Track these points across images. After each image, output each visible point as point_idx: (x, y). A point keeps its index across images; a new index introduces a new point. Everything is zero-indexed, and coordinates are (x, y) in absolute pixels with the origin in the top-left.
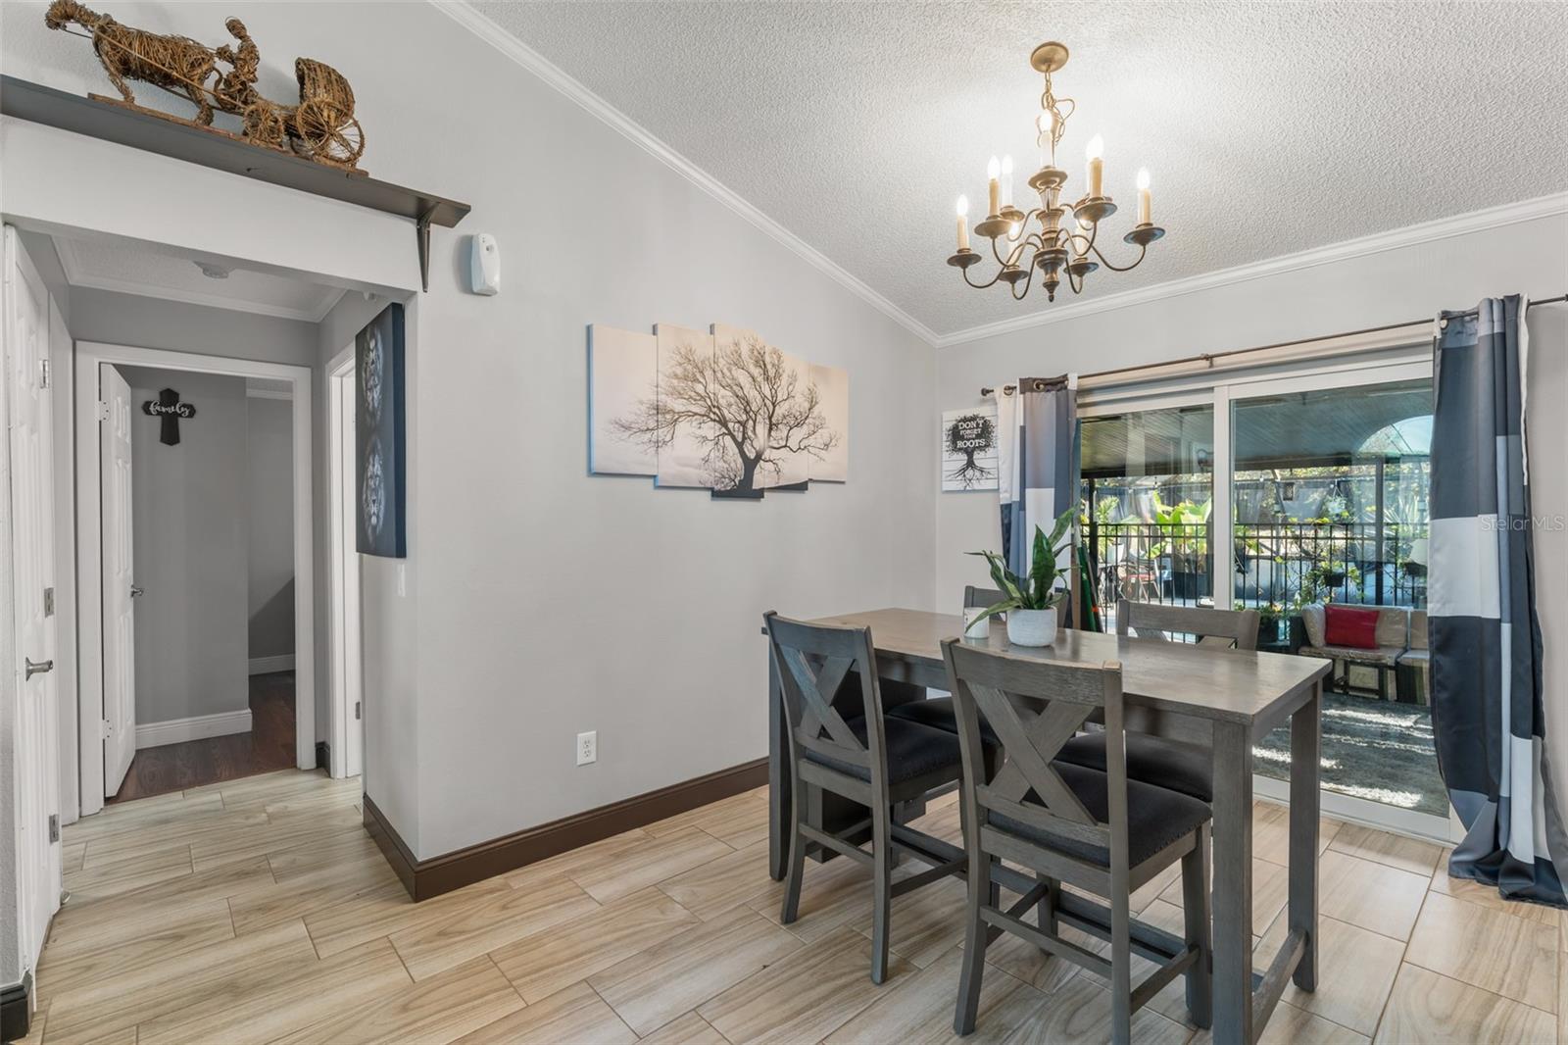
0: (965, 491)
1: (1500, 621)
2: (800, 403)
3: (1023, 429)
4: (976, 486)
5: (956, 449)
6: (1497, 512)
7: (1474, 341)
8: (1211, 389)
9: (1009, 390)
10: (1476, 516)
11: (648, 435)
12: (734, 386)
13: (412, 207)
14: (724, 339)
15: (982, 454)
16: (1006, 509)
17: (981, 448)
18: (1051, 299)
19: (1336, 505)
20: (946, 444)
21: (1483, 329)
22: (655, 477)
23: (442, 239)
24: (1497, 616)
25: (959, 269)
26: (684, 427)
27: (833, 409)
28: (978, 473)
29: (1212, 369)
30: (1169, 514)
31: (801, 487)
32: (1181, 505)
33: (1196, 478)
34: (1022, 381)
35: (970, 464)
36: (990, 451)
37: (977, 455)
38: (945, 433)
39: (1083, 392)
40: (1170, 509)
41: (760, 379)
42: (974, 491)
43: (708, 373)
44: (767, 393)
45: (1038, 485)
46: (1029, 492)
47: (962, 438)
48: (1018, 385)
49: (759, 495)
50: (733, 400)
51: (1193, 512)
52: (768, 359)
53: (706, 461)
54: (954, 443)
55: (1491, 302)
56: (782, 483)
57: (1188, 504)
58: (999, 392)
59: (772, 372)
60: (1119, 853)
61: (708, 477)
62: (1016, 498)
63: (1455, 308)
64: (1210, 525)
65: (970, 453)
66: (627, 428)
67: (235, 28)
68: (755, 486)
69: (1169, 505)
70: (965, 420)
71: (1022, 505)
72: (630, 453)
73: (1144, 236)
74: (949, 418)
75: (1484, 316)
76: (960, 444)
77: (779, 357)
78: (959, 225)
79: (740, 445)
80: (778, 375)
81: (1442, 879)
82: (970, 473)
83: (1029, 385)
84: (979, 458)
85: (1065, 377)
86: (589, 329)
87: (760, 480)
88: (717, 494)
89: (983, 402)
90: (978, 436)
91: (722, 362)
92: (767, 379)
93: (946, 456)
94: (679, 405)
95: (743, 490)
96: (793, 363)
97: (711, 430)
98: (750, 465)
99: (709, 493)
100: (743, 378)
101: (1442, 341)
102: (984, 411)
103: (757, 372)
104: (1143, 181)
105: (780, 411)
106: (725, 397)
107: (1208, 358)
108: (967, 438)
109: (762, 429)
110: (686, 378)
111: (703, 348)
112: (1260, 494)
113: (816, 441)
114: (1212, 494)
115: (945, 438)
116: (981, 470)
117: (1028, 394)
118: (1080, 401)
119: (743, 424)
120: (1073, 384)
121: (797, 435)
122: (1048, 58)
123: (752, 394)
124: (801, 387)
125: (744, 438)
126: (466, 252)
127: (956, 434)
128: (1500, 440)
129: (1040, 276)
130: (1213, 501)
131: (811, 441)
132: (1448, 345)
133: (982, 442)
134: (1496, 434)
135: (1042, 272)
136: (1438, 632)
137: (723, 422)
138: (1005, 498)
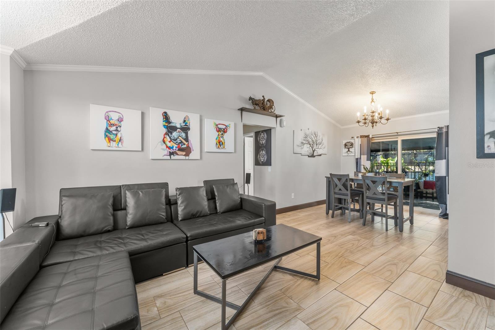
0: (348, 156)
1: (446, 176)
2: (320, 141)
3: (361, 145)
4: (350, 155)
5: (345, 148)
6: (446, 159)
7: (443, 132)
8: (398, 138)
9: (357, 137)
10: (442, 160)
11: (301, 147)
12: (311, 138)
13: (275, 116)
14: (310, 130)
15: (351, 149)
16: (357, 159)
17: (351, 148)
18: (373, 128)
19: (431, 158)
20: (343, 147)
21: (444, 130)
22: (301, 154)
23: (279, 119)
24: (445, 175)
25: (358, 123)
26: (305, 145)
27: (325, 142)
28: (350, 153)
29: (398, 134)
30: (385, 161)
31: (320, 155)
32: (389, 159)
33: (393, 152)
34: (360, 136)
35: (349, 151)
36: (353, 148)
37: (350, 149)
38: (343, 144)
39: (373, 138)
40: (386, 160)
41: (315, 137)
42: (350, 156)
43: (308, 137)
44: (316, 139)
45: (363, 155)
46: (362, 156)
47: (347, 146)
48: (359, 136)
49: (314, 157)
50: (311, 141)
51: (392, 160)
52: (316, 133)
53: (308, 151)
54: (345, 147)
55: (445, 126)
56: (318, 155)
57: (390, 158)
58: (355, 138)
59: (317, 135)
60: (386, 199)
61: (308, 154)
62: (359, 157)
63: (440, 126)
64: (397, 163)
65: (349, 149)
66: (298, 146)
67: (263, 96)
68: (314, 155)
69: (385, 159)
70: (348, 142)
71: (360, 158)
72: (298, 150)
73: (388, 119)
74: (344, 142)
75: (444, 128)
76: (346, 147)
77: (318, 133)
78: (358, 117)
79: (312, 148)
80: (317, 136)
81: (438, 218)
82: (349, 152)
83: (362, 137)
84: (351, 150)
85: (369, 135)
86: (294, 131)
87: (315, 154)
88: (309, 156)
89: (351, 139)
90: (350, 146)
91: (310, 134)
92: (316, 137)
93: (343, 149)
94: (304, 142)
95: (313, 156)
96: (320, 134)
97: (309, 146)
98: (314, 151)
99: (308, 156)
100: (313, 137)
101: (438, 132)
102: (352, 141)
103: (314, 136)
104: (387, 112)
105: (318, 142)
106: (310, 140)
107: (397, 133)
108: (349, 146)
109: (315, 145)
110: (305, 138)
111: (308, 132)
112: (410, 156)
113: (323, 147)
114: (397, 156)
115: (343, 146)
116: (351, 152)
117: (362, 138)
118: (372, 139)
119: (313, 145)
120: (371, 137)
121: (320, 146)
122: (372, 93)
123: (314, 139)
124: (321, 138)
125: (313, 147)
126: (281, 120)
127: (346, 145)
128: (447, 148)
129: (370, 124)
130: (397, 158)
131: (322, 147)
132: (439, 132)
133: (351, 147)
134: (446, 147)
135: (371, 124)
136: (437, 178)
137: (310, 144)
138: (356, 157)
